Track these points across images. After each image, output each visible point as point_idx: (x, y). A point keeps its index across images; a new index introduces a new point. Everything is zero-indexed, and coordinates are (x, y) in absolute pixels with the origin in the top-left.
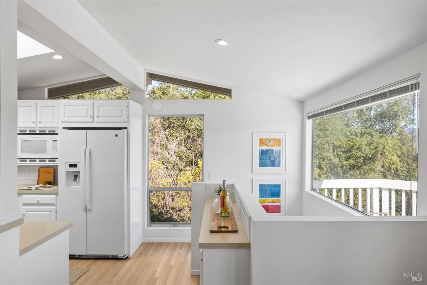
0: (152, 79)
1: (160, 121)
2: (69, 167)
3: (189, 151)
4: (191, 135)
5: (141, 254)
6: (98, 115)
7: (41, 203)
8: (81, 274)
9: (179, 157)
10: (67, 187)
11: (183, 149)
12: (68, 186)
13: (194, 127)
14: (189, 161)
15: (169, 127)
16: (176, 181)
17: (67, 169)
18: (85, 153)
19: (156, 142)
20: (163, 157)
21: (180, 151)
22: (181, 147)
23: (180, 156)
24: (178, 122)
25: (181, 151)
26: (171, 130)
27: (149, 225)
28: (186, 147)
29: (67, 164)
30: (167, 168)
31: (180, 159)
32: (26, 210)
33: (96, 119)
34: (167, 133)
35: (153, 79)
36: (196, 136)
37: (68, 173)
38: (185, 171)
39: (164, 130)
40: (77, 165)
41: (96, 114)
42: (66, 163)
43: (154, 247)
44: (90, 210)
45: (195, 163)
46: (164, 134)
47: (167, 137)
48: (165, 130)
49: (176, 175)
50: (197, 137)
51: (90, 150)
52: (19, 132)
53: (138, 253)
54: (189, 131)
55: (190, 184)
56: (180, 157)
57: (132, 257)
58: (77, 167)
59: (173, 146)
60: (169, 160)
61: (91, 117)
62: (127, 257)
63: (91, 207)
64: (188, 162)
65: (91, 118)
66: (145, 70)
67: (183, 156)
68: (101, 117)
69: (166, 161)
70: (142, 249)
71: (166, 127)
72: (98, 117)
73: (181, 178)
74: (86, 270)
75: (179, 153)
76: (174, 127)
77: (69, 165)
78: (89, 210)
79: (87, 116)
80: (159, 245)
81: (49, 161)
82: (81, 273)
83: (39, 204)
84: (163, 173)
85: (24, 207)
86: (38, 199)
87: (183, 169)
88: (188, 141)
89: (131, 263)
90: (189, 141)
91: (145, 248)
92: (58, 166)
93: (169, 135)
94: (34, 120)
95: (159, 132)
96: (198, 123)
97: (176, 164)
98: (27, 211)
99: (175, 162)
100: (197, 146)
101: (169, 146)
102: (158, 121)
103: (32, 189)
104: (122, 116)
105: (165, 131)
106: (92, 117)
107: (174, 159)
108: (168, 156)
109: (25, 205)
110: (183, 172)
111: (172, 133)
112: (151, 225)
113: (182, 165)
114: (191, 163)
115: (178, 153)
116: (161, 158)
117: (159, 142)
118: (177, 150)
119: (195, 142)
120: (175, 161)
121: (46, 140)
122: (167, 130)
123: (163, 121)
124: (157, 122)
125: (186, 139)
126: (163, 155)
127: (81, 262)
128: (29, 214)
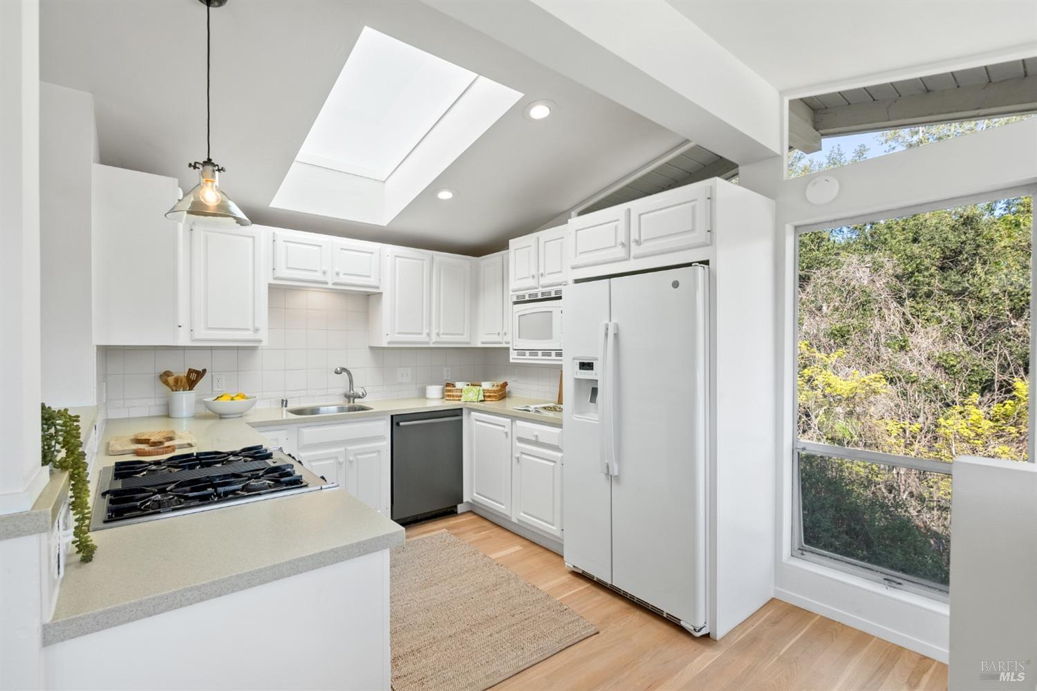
0: (822, 135)
1: (888, 283)
2: (580, 369)
3: (982, 355)
4: (985, 310)
5: (754, 640)
6: (637, 238)
7: (541, 441)
8: (575, 637)
9: (945, 369)
10: (576, 414)
11: (959, 347)
12: (581, 413)
13: (996, 291)
14: (981, 379)
15: (913, 296)
16: (933, 427)
17: (577, 373)
18: (606, 335)
19: (874, 331)
20: (893, 366)
21: (947, 353)
22: (950, 344)
23: (947, 366)
24: (943, 283)
25: (949, 354)
26: (918, 303)
27: (798, 552)
28: (971, 344)
29: (575, 361)
30: (905, 394)
31: (946, 373)
32: (523, 451)
33: (635, 250)
34: (907, 311)
35: (823, 132)
36: (1008, 313)
37: (578, 382)
38: (964, 405)
39: (900, 304)
40: (592, 363)
41: (634, 236)
42: (574, 359)
43: (808, 627)
44: (617, 478)
45: (1001, 387)
46: (897, 314)
47: (907, 322)
48: (901, 301)
49: (933, 414)
50: (1010, 316)
51: (617, 327)
52: (515, 300)
53: (747, 632)
54: (982, 301)
55: (980, 442)
56: (949, 370)
57: (723, 638)
58: (592, 369)
59: (925, 341)
60: (912, 375)
61: (623, 245)
62: (707, 635)
63: (619, 472)
64: (976, 382)
65: (624, 249)
66: (782, 93)
67: (958, 366)
68: (645, 240)
69: (901, 377)
70: (765, 621)
71: (904, 295)
72: (638, 242)
73: (950, 422)
74: (592, 630)
75: (945, 357)
76: (929, 295)
77: (580, 363)
78: (616, 476)
79: (615, 246)
80: (828, 628)
81: (543, 355)
82: (578, 635)
83: (536, 443)
84: (892, 405)
85: (518, 444)
86: (536, 433)
87: (956, 399)
88: (975, 328)
89: (711, 662)
90: (979, 328)
91: (776, 623)
92: (561, 365)
93: (912, 314)
94: (533, 272)
95: (884, 310)
96: (1016, 276)
97: (936, 387)
98: (522, 453)
99: (932, 382)
100: (1009, 340)
101: (913, 339)
102: (882, 283)
103: (529, 411)
104: (693, 230)
105: (902, 306)
106: (626, 246)
107: (928, 370)
108: (909, 366)
109: (521, 440)
110: (959, 408)
111: (924, 311)
112: (802, 554)
113: (953, 389)
114: (986, 387)
115: (940, 358)
116: (888, 369)
117: (883, 330)
118: (938, 351)
119: (1003, 332)
120: (931, 377)
121: (551, 312)
122: (907, 303)
123: (894, 281)
124: (879, 286)
125: (970, 322)
126: (894, 363)
127: (596, 599)
128: (524, 458)
